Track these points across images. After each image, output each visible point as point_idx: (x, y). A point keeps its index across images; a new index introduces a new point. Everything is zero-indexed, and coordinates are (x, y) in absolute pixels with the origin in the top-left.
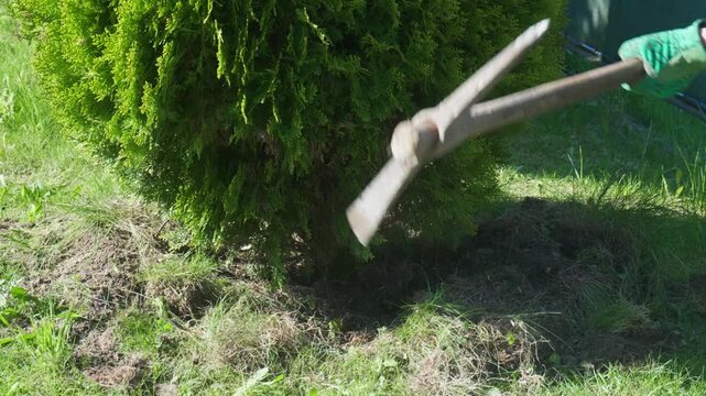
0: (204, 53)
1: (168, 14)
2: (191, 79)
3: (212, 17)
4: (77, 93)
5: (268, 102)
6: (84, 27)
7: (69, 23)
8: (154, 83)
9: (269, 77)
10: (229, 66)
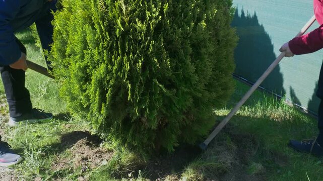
0: (122, 91)
1: (111, 79)
2: (117, 99)
3: (127, 80)
4: (76, 103)
5: (145, 107)
6: (79, 81)
7: (74, 80)
8: (105, 102)
9: (146, 99)
10: (132, 96)
